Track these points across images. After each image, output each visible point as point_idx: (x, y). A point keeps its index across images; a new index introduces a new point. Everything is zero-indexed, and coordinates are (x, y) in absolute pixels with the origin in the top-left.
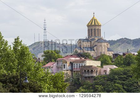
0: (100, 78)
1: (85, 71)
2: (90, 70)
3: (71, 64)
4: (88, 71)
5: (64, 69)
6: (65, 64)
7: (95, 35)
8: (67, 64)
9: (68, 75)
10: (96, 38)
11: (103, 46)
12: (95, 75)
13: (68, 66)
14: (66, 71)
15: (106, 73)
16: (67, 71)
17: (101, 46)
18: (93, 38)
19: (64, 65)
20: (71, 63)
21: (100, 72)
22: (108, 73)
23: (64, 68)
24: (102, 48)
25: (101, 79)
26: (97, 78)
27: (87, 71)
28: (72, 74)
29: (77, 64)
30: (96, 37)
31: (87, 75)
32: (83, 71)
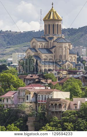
0: (70, 114)
1: (52, 104)
2: (58, 104)
3: (36, 95)
4: (56, 105)
5: (27, 101)
6: (29, 95)
7: (53, 33)
8: (31, 95)
9: (32, 108)
10: (55, 37)
11: (63, 47)
12: (63, 109)
13: (32, 98)
14: (29, 104)
15: (76, 107)
16: (31, 103)
17: (61, 47)
18: (51, 36)
19: (27, 96)
20: (35, 93)
21: (69, 106)
22: (78, 108)
23: (27, 99)
24: (63, 49)
25: (71, 116)
26: (65, 113)
27: (54, 104)
28: (36, 106)
29: (43, 96)
30: (55, 35)
31: (54, 110)
32: (50, 104)
